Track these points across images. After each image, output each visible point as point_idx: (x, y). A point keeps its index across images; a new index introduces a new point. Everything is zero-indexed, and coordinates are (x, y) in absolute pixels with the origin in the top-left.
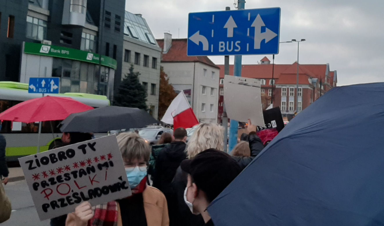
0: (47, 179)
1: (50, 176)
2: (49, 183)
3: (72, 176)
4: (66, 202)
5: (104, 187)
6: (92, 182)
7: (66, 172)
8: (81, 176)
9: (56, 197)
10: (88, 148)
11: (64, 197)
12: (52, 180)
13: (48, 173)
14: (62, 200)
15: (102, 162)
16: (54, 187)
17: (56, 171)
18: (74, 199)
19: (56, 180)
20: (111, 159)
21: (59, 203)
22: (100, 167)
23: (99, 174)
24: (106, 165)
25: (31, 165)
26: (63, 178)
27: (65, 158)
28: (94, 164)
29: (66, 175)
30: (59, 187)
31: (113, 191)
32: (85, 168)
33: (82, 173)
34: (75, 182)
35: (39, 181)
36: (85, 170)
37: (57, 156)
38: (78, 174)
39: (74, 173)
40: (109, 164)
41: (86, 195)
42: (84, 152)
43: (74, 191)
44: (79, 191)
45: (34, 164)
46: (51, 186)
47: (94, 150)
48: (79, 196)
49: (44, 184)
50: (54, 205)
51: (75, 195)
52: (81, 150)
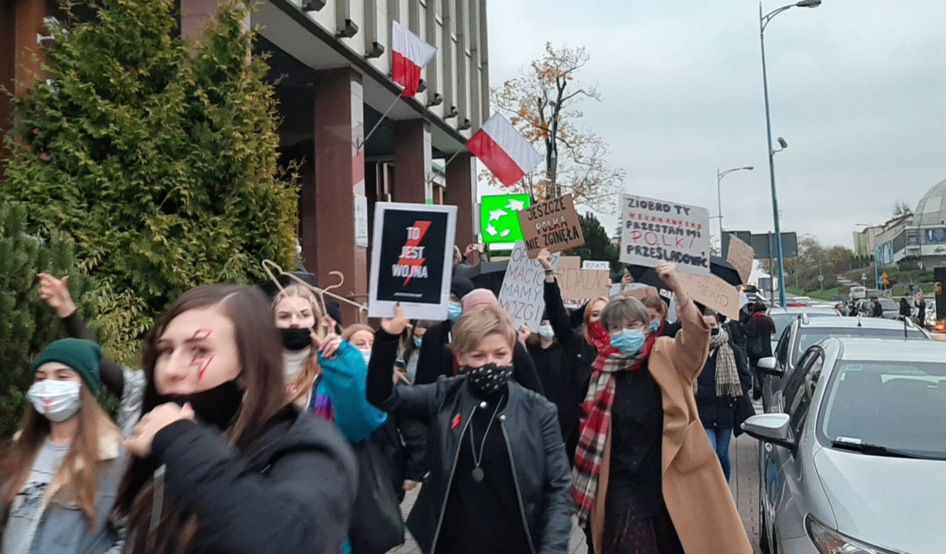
0: (640, 222)
1: (644, 221)
2: (641, 226)
3: (662, 229)
4: (649, 252)
5: (686, 256)
6: (678, 243)
7: (659, 223)
8: (670, 233)
9: (641, 243)
10: (682, 210)
11: (650, 247)
12: (644, 224)
13: (643, 217)
14: (645, 248)
15: (692, 229)
16: (644, 232)
17: (650, 219)
18: (656, 254)
19: (647, 226)
20: (700, 231)
21: (643, 251)
22: (689, 232)
23: (686, 239)
24: (693, 232)
25: (631, 203)
26: (654, 228)
27: (661, 210)
28: (684, 228)
29: (658, 226)
30: (648, 235)
31: (693, 263)
32: (675, 227)
33: (671, 231)
34: (663, 236)
35: (634, 221)
36: (675, 230)
37: (655, 205)
38: (668, 230)
39: (665, 227)
40: (697, 235)
41: (669, 255)
42: (679, 212)
43: (659, 246)
44: (664, 247)
45: (634, 204)
46: (641, 230)
47: (687, 214)
48: (662, 252)
49: (636, 226)
50: (638, 250)
51: (659, 249)
52: (676, 210)
